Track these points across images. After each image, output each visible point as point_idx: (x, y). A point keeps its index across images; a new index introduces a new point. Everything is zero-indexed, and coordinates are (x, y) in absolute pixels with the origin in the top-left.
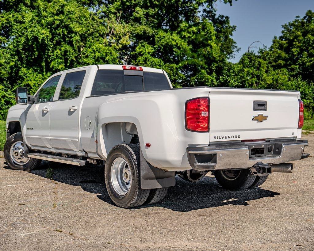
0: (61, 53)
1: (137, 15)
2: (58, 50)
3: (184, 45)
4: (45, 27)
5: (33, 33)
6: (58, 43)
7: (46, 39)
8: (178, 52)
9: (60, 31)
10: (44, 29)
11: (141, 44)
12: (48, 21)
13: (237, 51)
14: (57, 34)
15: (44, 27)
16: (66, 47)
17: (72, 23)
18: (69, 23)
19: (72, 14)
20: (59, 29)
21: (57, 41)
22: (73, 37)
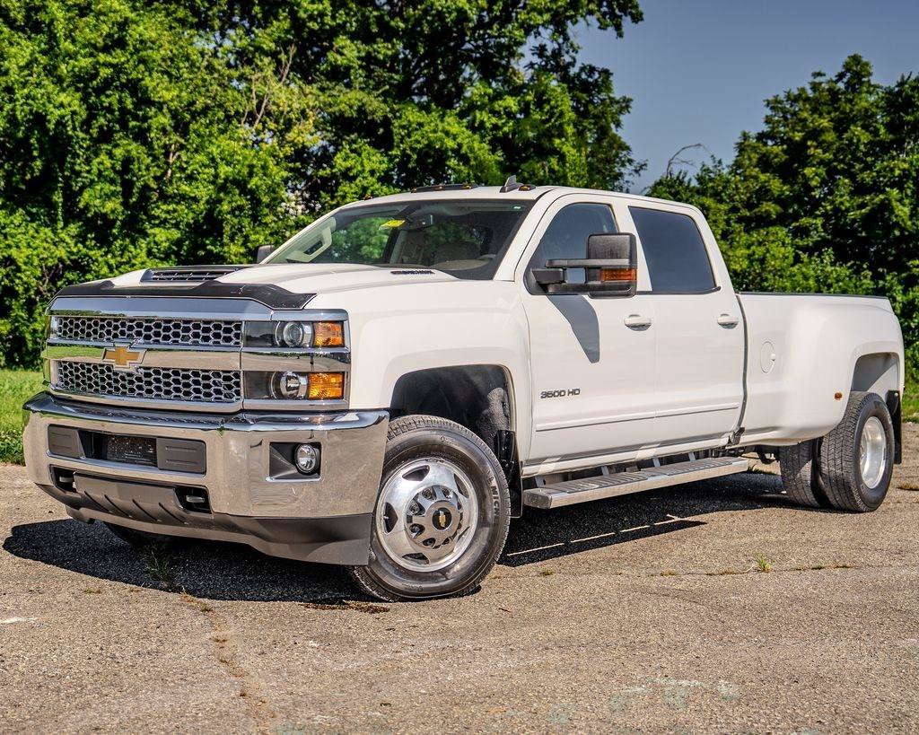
0: (113, 165)
1: (340, 60)
2: (103, 157)
3: (479, 149)
4: (68, 86)
5: (30, 102)
6: (106, 136)
7: (70, 122)
8: (461, 171)
9: (111, 99)
10: (63, 90)
11: (350, 144)
12: (76, 69)
13: (637, 171)
14: (103, 108)
15: (65, 85)
16: (130, 148)
17: (150, 75)
18: (140, 76)
19: (151, 48)
20: (109, 92)
21: (101, 127)
22: (151, 118)
